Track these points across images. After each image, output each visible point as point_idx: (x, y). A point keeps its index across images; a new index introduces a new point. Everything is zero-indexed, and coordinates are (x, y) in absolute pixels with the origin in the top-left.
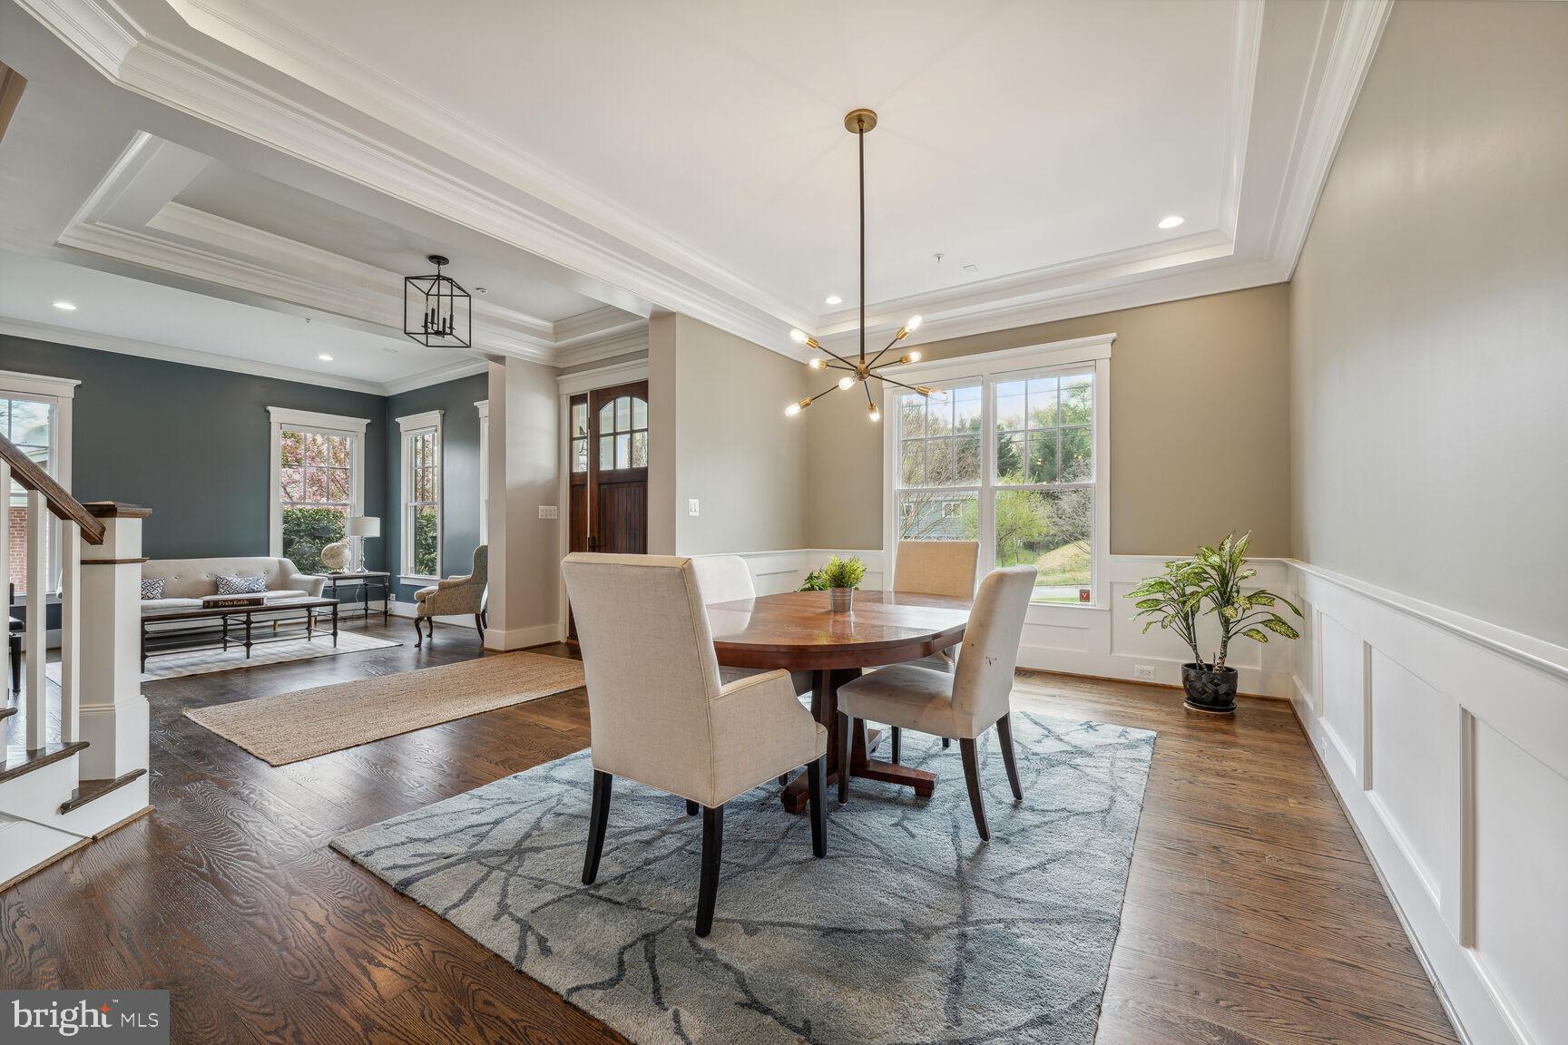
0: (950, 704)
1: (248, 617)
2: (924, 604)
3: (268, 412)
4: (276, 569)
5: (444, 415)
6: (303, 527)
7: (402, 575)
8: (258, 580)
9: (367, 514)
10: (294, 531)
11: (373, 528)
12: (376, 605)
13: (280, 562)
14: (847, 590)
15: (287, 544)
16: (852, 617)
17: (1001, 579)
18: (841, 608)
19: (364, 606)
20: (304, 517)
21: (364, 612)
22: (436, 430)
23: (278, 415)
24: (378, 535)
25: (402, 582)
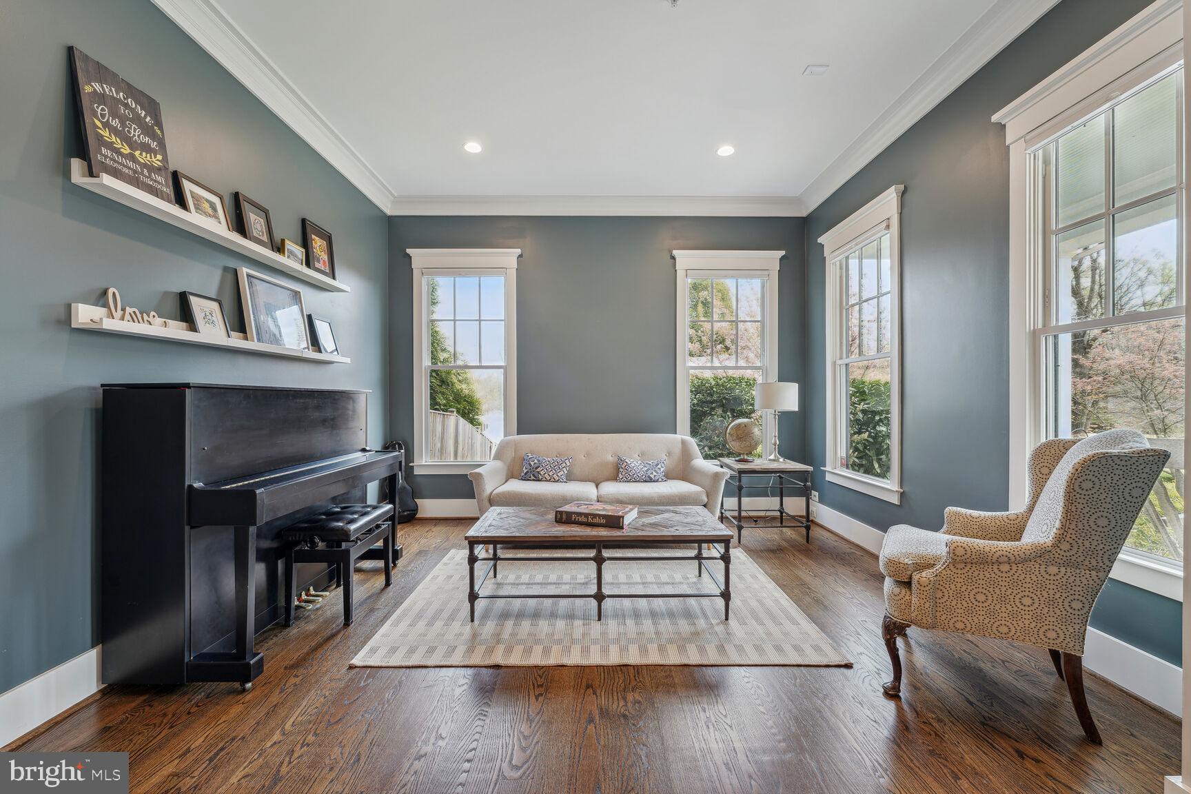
1: (599, 552)
3: (673, 258)
4: (677, 450)
5: (904, 193)
6: (715, 397)
7: (828, 468)
8: (657, 465)
9: (782, 378)
10: (707, 402)
11: (790, 397)
12: (794, 505)
13: (683, 442)
15: (697, 417)
19: (778, 507)
20: (717, 384)
21: (779, 514)
22: (888, 227)
23: (685, 259)
24: (796, 409)
25: (828, 478)
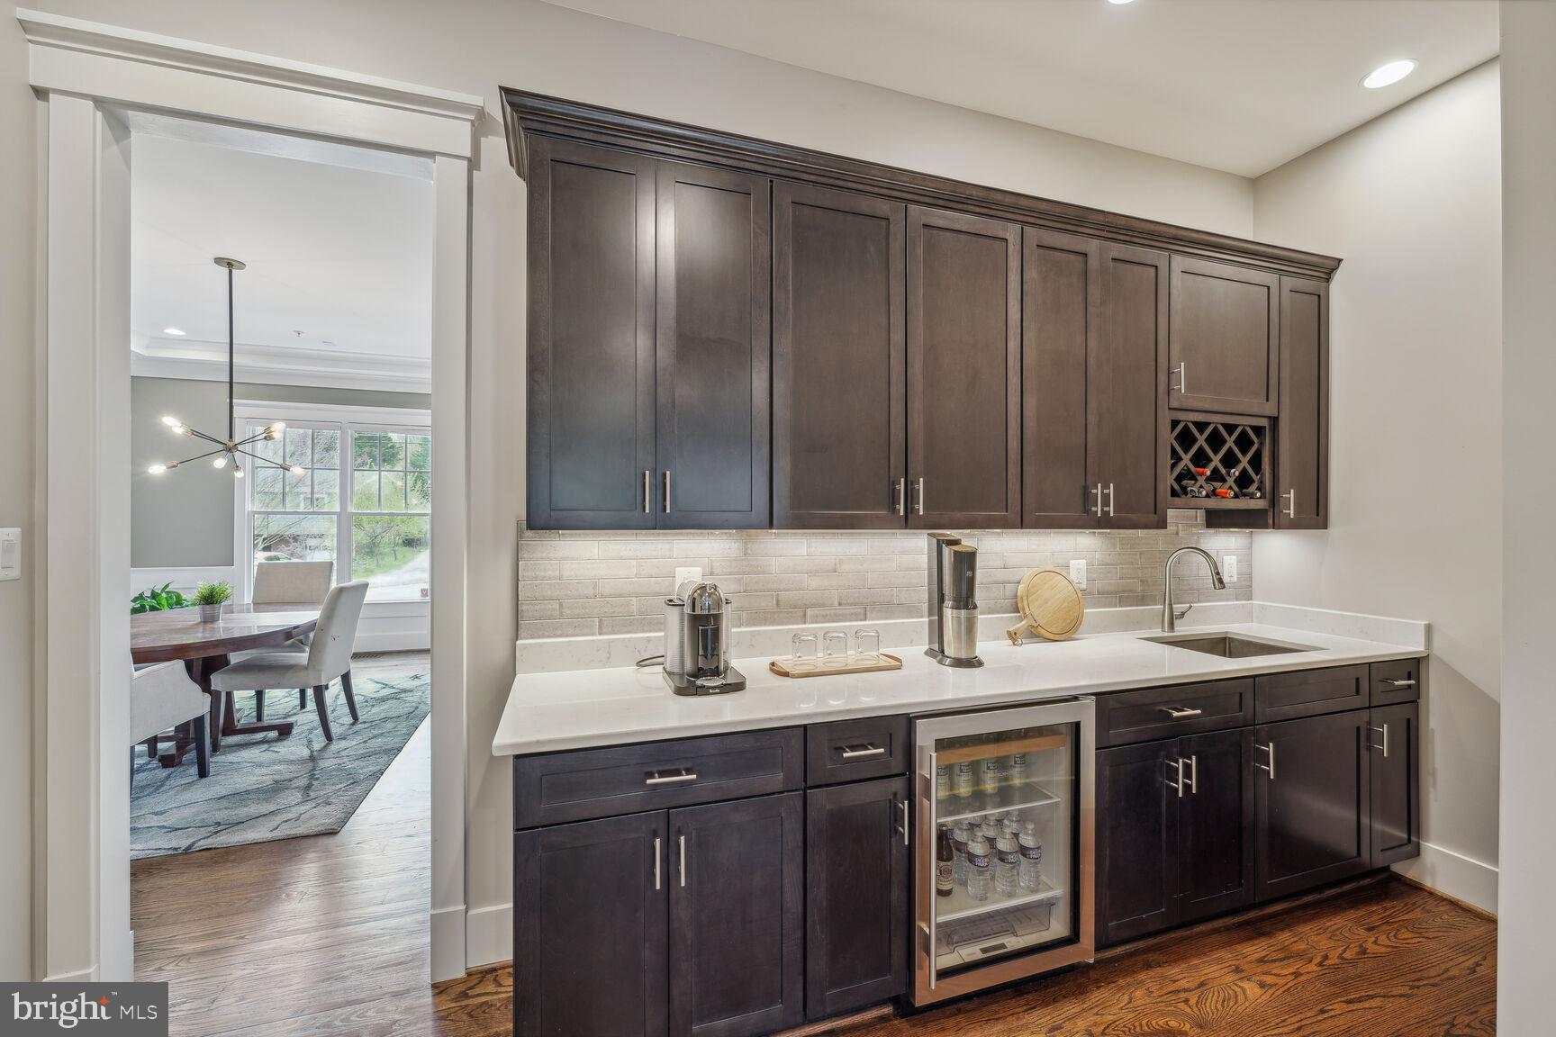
0: (306, 668)
2: (285, 610)
14: (216, 606)
16: (221, 623)
17: (341, 591)
18: (209, 620)
